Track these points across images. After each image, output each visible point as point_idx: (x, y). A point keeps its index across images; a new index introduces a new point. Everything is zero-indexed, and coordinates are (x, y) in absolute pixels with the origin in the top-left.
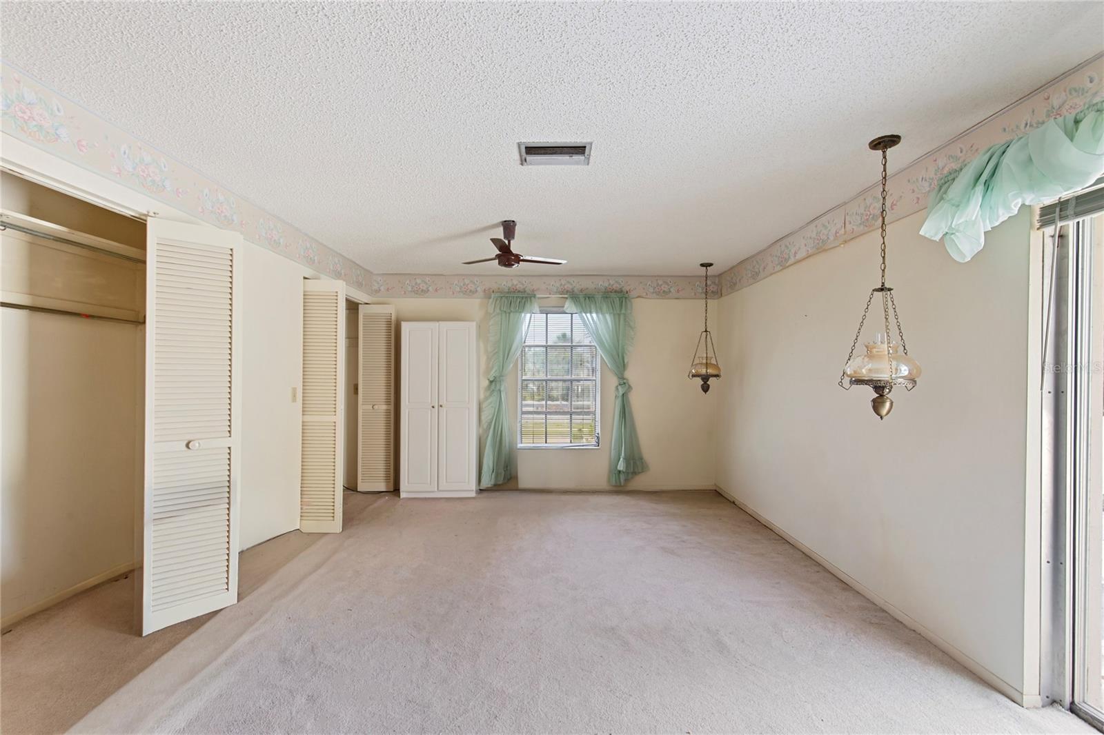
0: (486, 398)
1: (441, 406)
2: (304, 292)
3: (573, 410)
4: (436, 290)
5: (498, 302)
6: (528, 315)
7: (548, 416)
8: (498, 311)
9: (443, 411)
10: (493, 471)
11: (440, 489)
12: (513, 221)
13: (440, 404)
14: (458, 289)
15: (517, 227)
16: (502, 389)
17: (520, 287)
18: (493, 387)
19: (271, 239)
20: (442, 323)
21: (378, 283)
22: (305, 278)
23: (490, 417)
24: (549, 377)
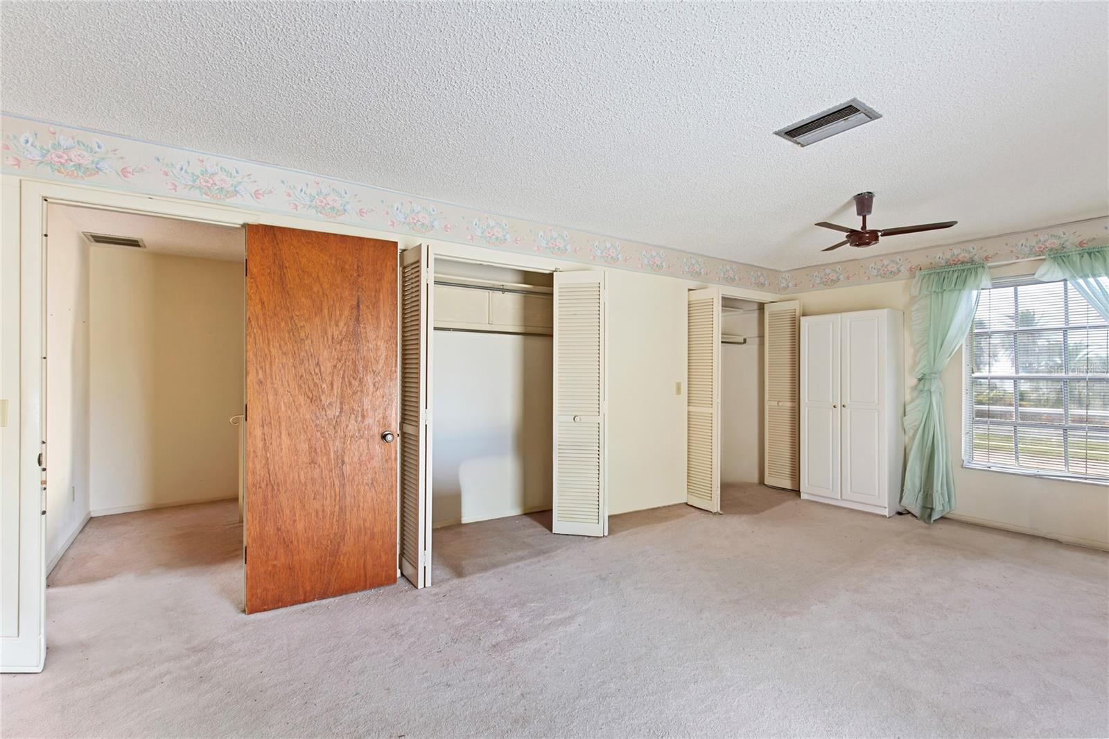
0: (912, 401)
1: (844, 406)
2: (689, 301)
3: (1071, 424)
4: (848, 278)
5: (925, 280)
6: (975, 293)
7: (1019, 429)
8: (925, 292)
9: (847, 411)
10: (920, 491)
11: (843, 497)
12: (870, 193)
13: (843, 404)
14: (875, 272)
15: (874, 199)
16: (932, 390)
17: (965, 256)
18: (920, 386)
19: (653, 265)
20: (844, 314)
21: (786, 280)
22: (690, 290)
23: (917, 423)
24: (1022, 374)
